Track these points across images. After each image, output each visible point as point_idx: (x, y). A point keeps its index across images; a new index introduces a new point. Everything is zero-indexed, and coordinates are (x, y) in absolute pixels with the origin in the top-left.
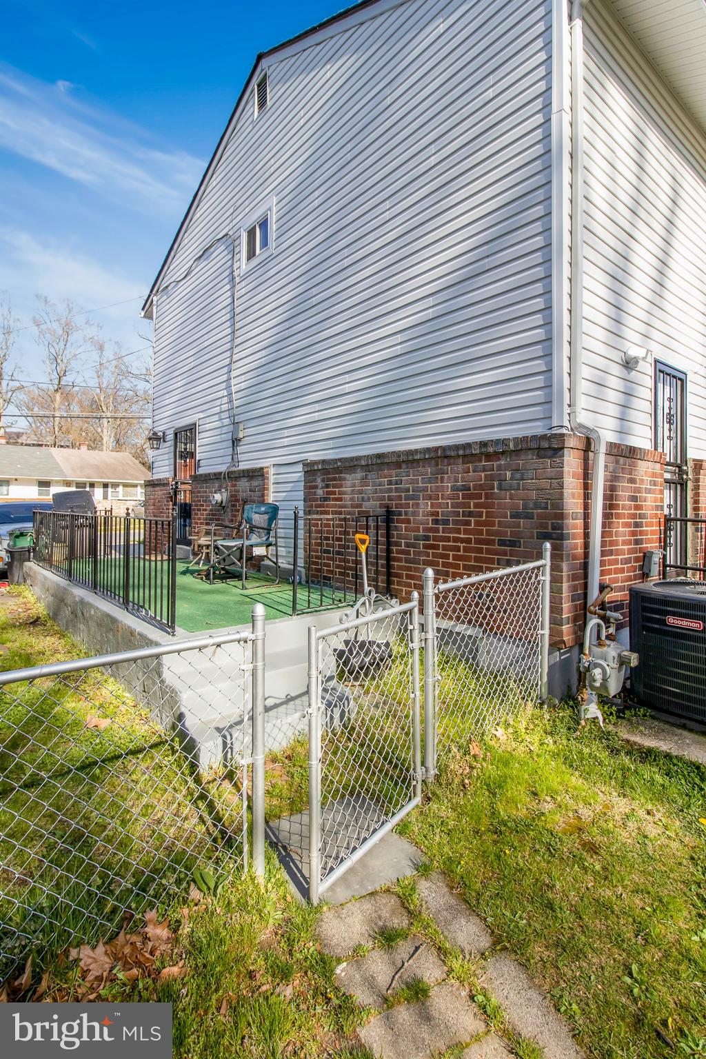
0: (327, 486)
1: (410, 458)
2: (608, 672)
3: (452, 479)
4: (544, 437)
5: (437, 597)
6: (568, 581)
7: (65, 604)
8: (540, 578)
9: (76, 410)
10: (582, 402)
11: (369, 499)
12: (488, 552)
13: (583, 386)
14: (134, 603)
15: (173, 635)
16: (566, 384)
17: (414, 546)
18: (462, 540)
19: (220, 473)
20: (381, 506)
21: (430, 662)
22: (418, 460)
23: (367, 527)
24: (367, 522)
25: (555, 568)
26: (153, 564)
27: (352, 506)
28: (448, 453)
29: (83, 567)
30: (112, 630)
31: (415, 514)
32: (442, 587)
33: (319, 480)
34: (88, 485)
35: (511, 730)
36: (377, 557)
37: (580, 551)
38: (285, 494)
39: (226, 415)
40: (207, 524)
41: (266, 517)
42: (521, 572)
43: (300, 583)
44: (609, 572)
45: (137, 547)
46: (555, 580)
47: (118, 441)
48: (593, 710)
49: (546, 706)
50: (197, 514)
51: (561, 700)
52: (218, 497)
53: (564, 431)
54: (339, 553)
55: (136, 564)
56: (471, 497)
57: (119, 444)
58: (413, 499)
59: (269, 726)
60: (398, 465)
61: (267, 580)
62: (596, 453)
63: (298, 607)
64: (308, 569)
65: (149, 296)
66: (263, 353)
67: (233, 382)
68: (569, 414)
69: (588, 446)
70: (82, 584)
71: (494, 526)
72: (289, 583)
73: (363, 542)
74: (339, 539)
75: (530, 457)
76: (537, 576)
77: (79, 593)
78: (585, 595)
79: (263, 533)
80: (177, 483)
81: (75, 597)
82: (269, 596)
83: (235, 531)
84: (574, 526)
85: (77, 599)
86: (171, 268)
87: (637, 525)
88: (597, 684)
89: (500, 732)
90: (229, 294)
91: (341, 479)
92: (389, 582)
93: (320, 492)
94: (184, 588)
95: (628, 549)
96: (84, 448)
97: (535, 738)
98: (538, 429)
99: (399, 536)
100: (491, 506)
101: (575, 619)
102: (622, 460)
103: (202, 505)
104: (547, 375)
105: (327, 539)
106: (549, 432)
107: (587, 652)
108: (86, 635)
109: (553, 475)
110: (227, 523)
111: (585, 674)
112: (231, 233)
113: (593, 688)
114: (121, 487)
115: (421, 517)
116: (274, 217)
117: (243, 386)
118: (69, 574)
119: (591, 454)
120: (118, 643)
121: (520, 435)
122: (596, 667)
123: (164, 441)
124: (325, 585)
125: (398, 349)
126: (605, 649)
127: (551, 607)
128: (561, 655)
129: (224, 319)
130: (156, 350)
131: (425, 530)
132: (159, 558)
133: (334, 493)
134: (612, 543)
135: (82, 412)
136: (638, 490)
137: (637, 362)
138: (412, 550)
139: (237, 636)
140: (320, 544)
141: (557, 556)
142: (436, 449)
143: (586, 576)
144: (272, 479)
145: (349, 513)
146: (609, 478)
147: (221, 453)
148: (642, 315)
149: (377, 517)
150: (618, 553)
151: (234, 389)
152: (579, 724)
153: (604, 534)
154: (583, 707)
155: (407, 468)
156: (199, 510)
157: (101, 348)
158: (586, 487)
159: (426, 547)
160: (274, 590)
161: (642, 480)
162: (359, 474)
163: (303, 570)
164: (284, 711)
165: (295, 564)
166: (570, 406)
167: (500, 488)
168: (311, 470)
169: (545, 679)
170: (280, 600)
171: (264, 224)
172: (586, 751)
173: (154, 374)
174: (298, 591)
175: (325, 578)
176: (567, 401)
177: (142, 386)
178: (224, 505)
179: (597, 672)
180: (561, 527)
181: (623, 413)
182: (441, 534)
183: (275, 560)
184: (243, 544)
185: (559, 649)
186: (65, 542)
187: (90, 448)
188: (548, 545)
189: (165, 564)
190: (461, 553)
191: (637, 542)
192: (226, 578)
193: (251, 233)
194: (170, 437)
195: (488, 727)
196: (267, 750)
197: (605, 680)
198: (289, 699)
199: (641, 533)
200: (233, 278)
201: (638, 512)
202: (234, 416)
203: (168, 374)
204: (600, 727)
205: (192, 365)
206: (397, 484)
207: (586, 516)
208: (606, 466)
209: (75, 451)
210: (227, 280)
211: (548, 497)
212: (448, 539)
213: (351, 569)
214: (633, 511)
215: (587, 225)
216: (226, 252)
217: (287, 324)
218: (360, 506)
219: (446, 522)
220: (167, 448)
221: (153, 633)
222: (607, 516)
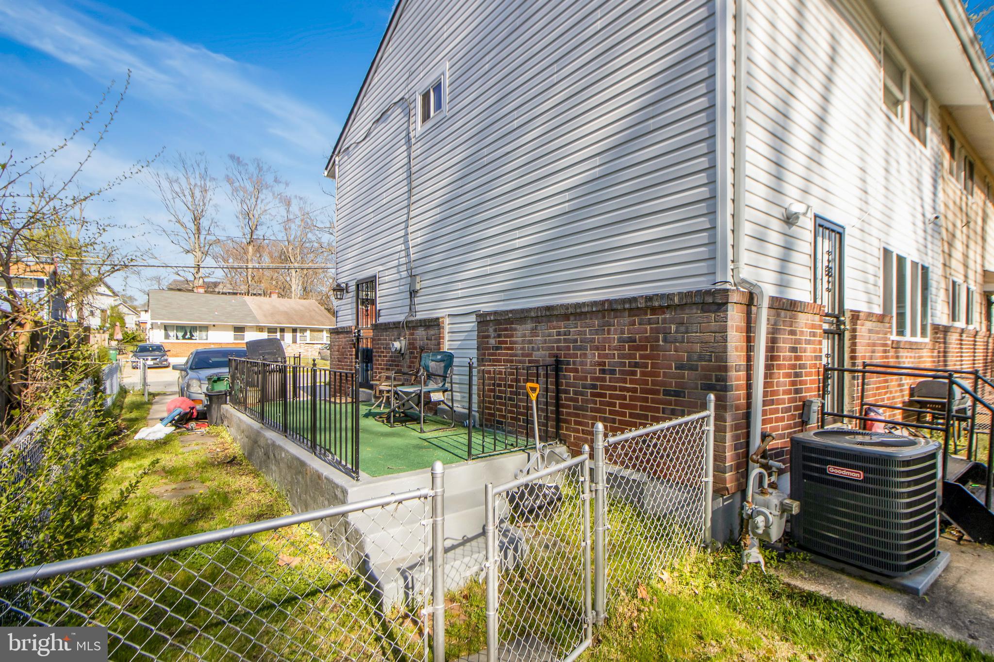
0: (499, 336)
1: (578, 311)
2: (771, 520)
3: (619, 331)
4: (708, 292)
5: (607, 451)
6: (732, 431)
7: (259, 446)
8: (705, 428)
9: (266, 261)
10: (745, 257)
11: (538, 350)
12: (654, 401)
13: (746, 242)
14: (321, 447)
15: (358, 480)
16: (730, 241)
17: (582, 394)
18: (628, 390)
19: (399, 322)
20: (550, 355)
21: (601, 512)
22: (586, 313)
23: (538, 375)
24: (537, 370)
25: (719, 418)
26: (338, 406)
27: (523, 355)
28: (615, 306)
29: (274, 410)
30: (300, 472)
31: (583, 364)
32: (612, 440)
33: (491, 330)
34: (278, 330)
35: (676, 574)
36: (547, 404)
37: (743, 401)
38: (459, 342)
39: (404, 268)
40: (388, 369)
41: (442, 364)
42: (686, 423)
43: (474, 426)
44: (770, 421)
45: (323, 388)
46: (720, 430)
47: (305, 289)
48: (754, 554)
49: (709, 550)
50: (378, 360)
51: (724, 544)
52: (397, 345)
53: (728, 286)
54: (510, 399)
55: (323, 406)
56: (637, 348)
57: (306, 292)
58: (580, 350)
59: (448, 567)
60: (566, 317)
61: (443, 423)
62: (759, 308)
63: (473, 452)
64: (482, 413)
65: (332, 157)
66: (438, 210)
67: (410, 237)
68: (733, 270)
69: (751, 301)
70: (273, 427)
71: (659, 376)
72: (464, 426)
73: (533, 389)
74: (511, 386)
75: (695, 311)
76: (701, 426)
77: (271, 435)
78: (748, 444)
79: (439, 379)
80: (359, 331)
81: (267, 440)
82: (445, 439)
83: (413, 377)
84: (736, 378)
85: (269, 442)
86: (352, 130)
87: (797, 375)
88: (760, 531)
89: (666, 576)
90: (405, 154)
91: (512, 329)
92: (558, 428)
93: (492, 342)
94: (367, 431)
95: (789, 399)
96: (274, 296)
97: (700, 582)
98: (702, 284)
99: (568, 385)
100: (657, 357)
101: (738, 467)
102: (783, 313)
103: (383, 352)
104: (711, 232)
105: (500, 385)
106: (713, 287)
107: (750, 500)
108: (277, 476)
109: (717, 329)
110: (405, 370)
111: (748, 520)
112: (407, 97)
113: (755, 534)
114: (308, 332)
115: (588, 367)
116: (447, 81)
117: (419, 240)
118: (261, 417)
119: (754, 309)
120: (307, 486)
121: (684, 289)
122: (758, 515)
123: (347, 292)
124: (498, 428)
125: (566, 207)
126: (768, 497)
127: (715, 455)
128: (724, 501)
129: (401, 178)
130: (339, 207)
131: (592, 379)
132: (343, 401)
133: (506, 342)
134: (774, 393)
135: (272, 263)
136: (798, 341)
137: (798, 218)
138: (580, 397)
139: (418, 493)
140: (494, 391)
141: (721, 407)
142: (603, 302)
143: (748, 425)
144: (447, 328)
145: (520, 362)
146: (770, 330)
147: (400, 303)
148: (802, 171)
149: (547, 366)
150: (779, 402)
151: (411, 244)
152: (741, 568)
153: (766, 385)
154: (746, 552)
155: (575, 320)
156: (380, 356)
157: (288, 204)
158: (749, 340)
159: (593, 395)
160: (450, 433)
161: (802, 332)
162: (529, 325)
163: (477, 415)
164: (462, 552)
165: (470, 409)
166: (733, 261)
167: (665, 340)
168: (483, 320)
169: (709, 524)
170: (455, 444)
171: (438, 88)
172: (749, 594)
173: (337, 229)
174: (473, 434)
175: (499, 422)
176: (730, 257)
177: (326, 238)
178: (403, 351)
179: (760, 520)
180: (725, 379)
181: (783, 267)
182: (608, 383)
183: (450, 404)
184: (421, 391)
185: (722, 496)
186: (258, 386)
187: (281, 296)
188: (712, 396)
189: (349, 406)
190: (627, 402)
191: (797, 391)
192: (406, 421)
193: (426, 97)
194: (353, 288)
195: (655, 569)
196: (446, 590)
197: (767, 526)
198: (466, 541)
199: (801, 383)
200: (409, 139)
201: (798, 363)
202: (411, 269)
203: (350, 229)
204: (762, 571)
205: (372, 221)
206: (565, 335)
207: (749, 368)
208: (768, 319)
209: (267, 299)
210: (403, 141)
211: (711, 350)
212: (614, 388)
213: (522, 414)
214: (793, 362)
215: (750, 86)
216: (402, 115)
217: (460, 183)
218: (530, 355)
219: (613, 372)
220: (350, 298)
221: (339, 478)
222: (769, 367)
